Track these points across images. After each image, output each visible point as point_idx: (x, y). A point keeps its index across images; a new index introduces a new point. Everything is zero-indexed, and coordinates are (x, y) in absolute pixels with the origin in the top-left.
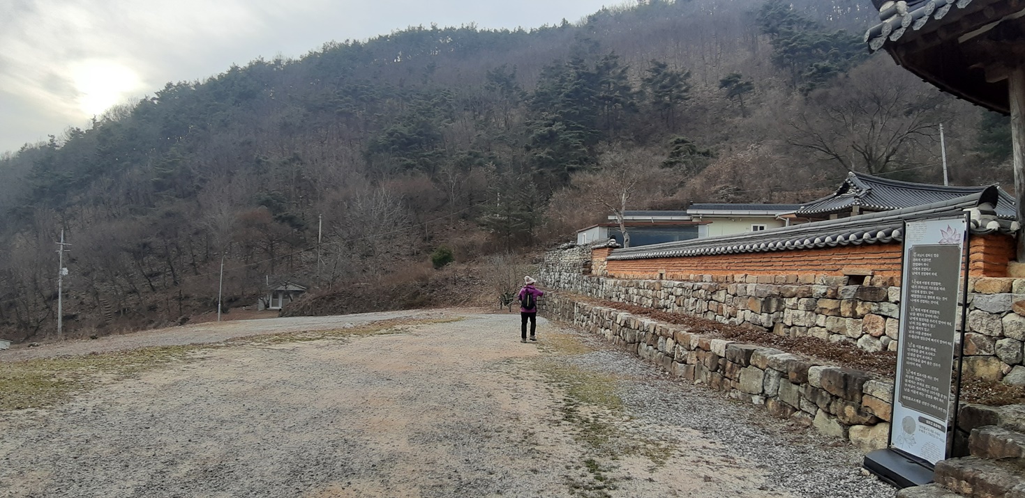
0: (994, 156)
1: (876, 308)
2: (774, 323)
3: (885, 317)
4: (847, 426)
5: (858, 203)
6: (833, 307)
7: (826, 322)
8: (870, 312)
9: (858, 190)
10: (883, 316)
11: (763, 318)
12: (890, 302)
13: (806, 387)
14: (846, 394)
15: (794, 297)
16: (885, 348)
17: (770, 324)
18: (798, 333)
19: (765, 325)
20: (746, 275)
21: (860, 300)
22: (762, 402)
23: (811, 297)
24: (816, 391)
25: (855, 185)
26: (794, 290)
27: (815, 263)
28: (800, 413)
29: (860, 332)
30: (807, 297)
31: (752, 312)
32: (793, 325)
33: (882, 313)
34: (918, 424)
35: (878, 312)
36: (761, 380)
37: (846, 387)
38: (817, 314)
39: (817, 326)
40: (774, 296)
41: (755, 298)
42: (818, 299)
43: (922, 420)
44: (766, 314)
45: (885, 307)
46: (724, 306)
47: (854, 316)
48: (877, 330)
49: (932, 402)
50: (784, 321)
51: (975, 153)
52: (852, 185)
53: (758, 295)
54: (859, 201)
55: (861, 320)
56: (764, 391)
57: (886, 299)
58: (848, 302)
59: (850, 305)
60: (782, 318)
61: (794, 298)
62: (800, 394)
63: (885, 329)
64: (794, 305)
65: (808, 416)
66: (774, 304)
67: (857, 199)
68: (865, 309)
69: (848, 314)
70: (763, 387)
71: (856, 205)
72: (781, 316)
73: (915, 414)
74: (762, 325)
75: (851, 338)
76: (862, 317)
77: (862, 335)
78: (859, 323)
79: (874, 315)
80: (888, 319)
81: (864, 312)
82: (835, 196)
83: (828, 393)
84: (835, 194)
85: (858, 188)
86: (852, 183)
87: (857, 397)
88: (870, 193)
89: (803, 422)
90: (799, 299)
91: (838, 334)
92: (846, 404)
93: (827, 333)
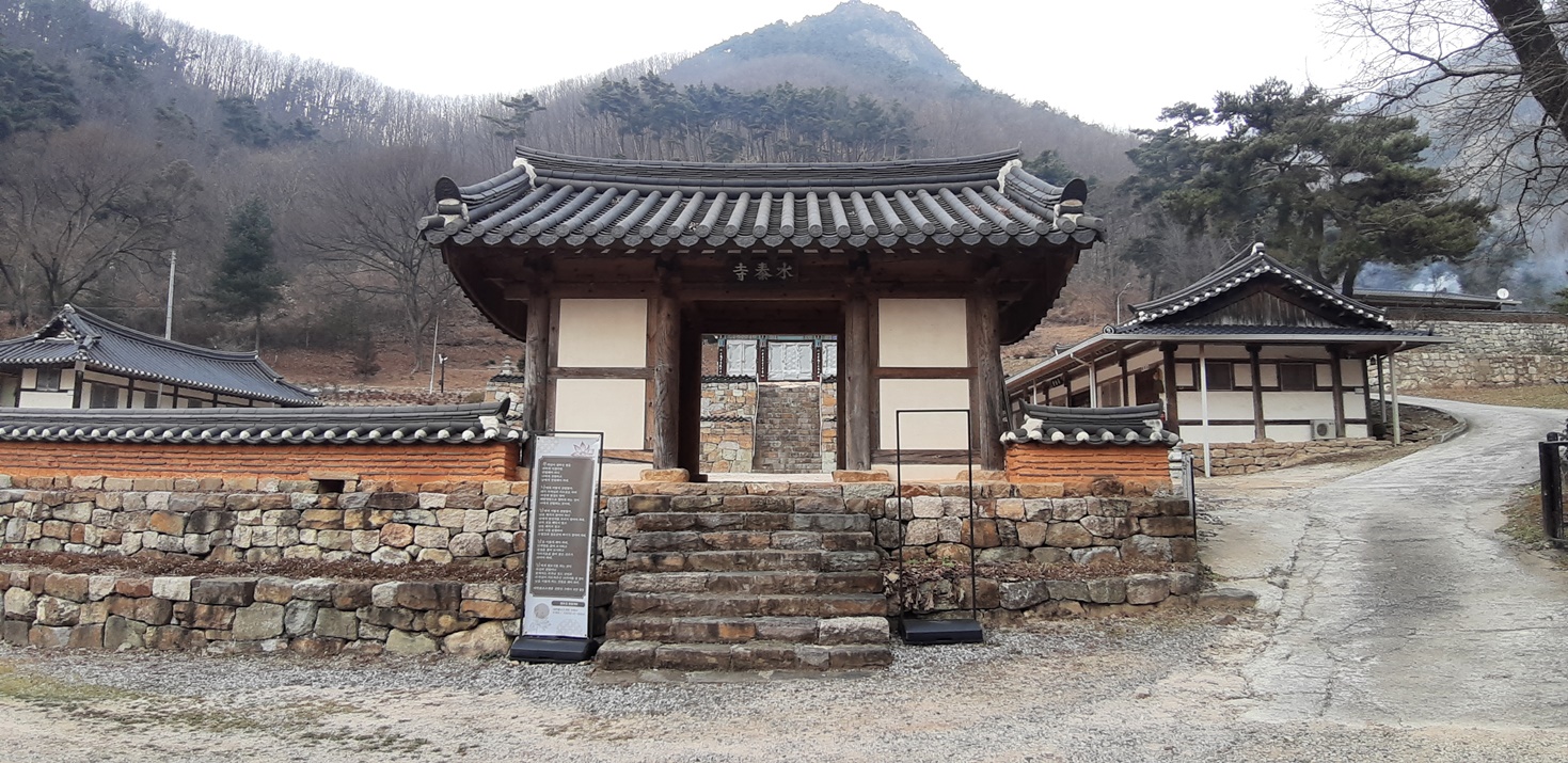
0: (230, 310)
1: (402, 516)
2: (212, 547)
3: (414, 525)
4: (440, 639)
5: (85, 358)
6: (331, 519)
7: (317, 537)
8: (391, 521)
9: (79, 336)
10: (410, 524)
11: (191, 541)
12: (422, 509)
13: (370, 611)
14: (440, 605)
15: (254, 508)
16: (413, 558)
17: (204, 548)
18: (263, 555)
19: (194, 550)
20: (104, 478)
21: (375, 509)
22: (285, 645)
23: (290, 508)
24: (385, 612)
25: (73, 327)
26: (254, 500)
27: (254, 463)
28: (358, 642)
29: (377, 545)
30: (282, 509)
31: (160, 533)
32: (252, 546)
33: (410, 521)
34: (551, 607)
35: (405, 521)
36: (279, 618)
37: (439, 597)
38: (299, 529)
39: (301, 543)
40: (211, 509)
41: (170, 513)
42: (302, 511)
43: (554, 603)
44: (196, 536)
45: (414, 515)
46: (88, 529)
47: (367, 527)
48: (402, 541)
49: (566, 585)
50: (233, 543)
51: (199, 299)
52: (69, 325)
53: (175, 508)
54: (85, 354)
55: (378, 531)
56: (285, 630)
57: (417, 506)
58: (357, 511)
59: (360, 515)
60: (231, 539)
61: (255, 511)
62: (359, 620)
63: (413, 539)
64: (256, 519)
65: (375, 642)
66: (212, 521)
67: (83, 351)
68: (383, 519)
69: (355, 526)
70: (284, 626)
71: (81, 360)
72: (228, 536)
73: (548, 601)
74: (185, 552)
75: (359, 552)
76: (380, 527)
77: (379, 547)
78: (376, 534)
79: (397, 525)
80: (417, 528)
81: (383, 522)
82: (36, 339)
83: (407, 608)
84: (36, 336)
85: (78, 333)
86: (68, 322)
87: (454, 605)
88: (97, 343)
89: (368, 651)
90: (263, 511)
91: (339, 550)
92: (440, 615)
93: (319, 552)
